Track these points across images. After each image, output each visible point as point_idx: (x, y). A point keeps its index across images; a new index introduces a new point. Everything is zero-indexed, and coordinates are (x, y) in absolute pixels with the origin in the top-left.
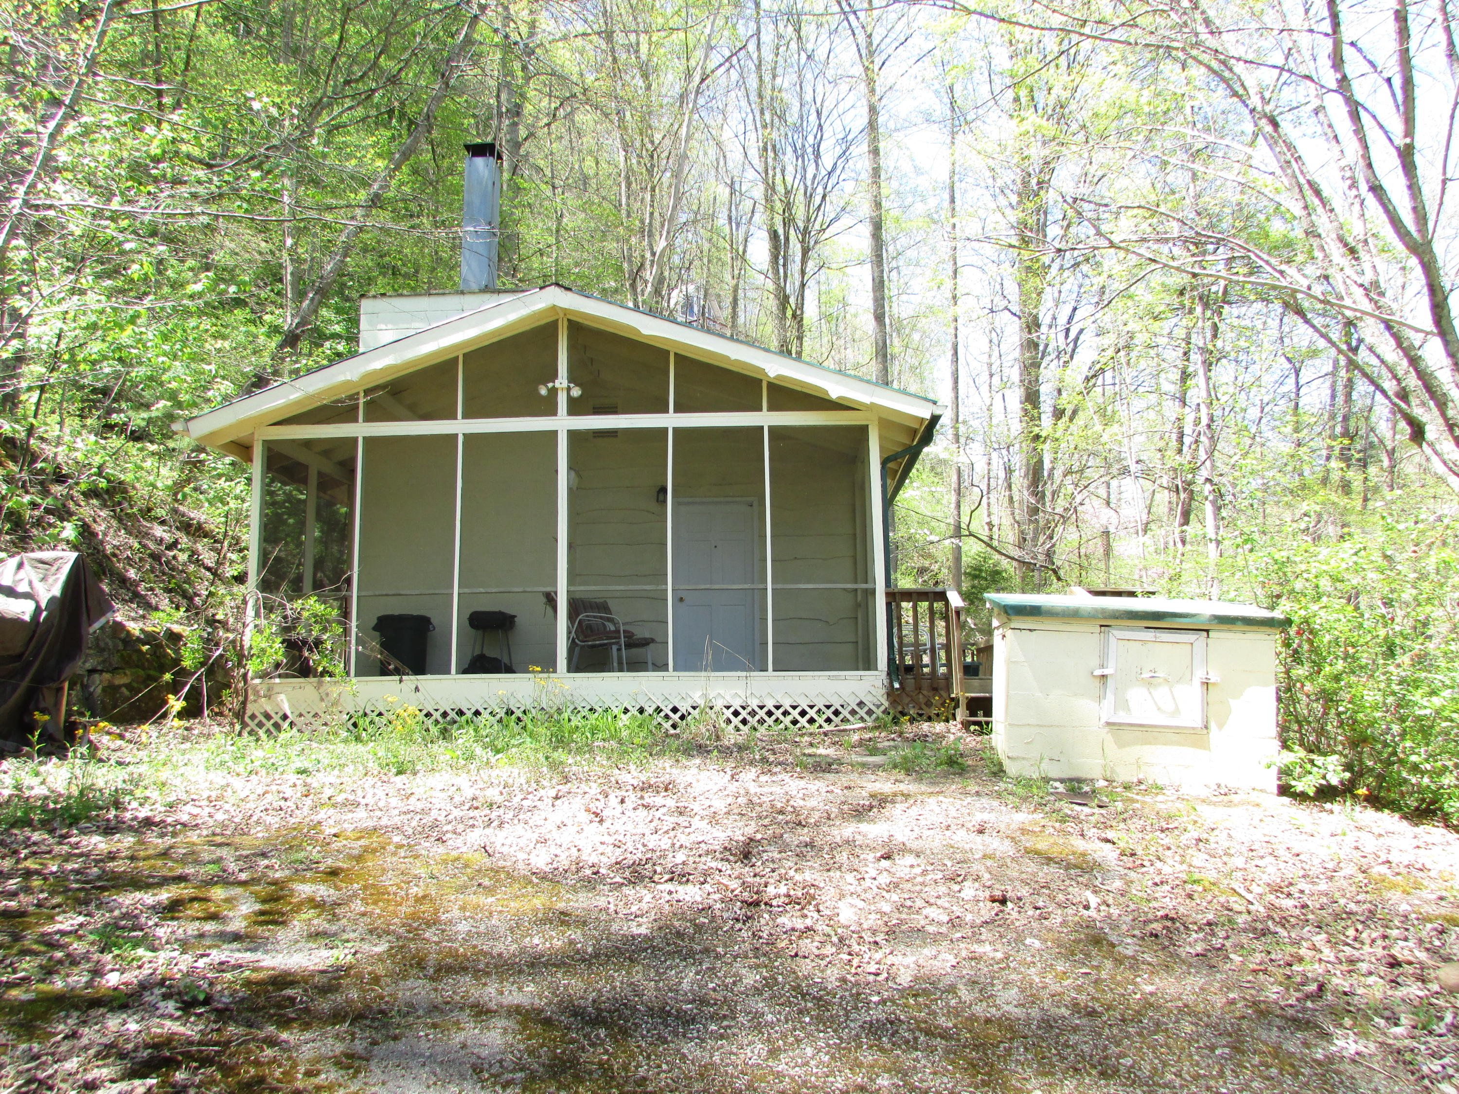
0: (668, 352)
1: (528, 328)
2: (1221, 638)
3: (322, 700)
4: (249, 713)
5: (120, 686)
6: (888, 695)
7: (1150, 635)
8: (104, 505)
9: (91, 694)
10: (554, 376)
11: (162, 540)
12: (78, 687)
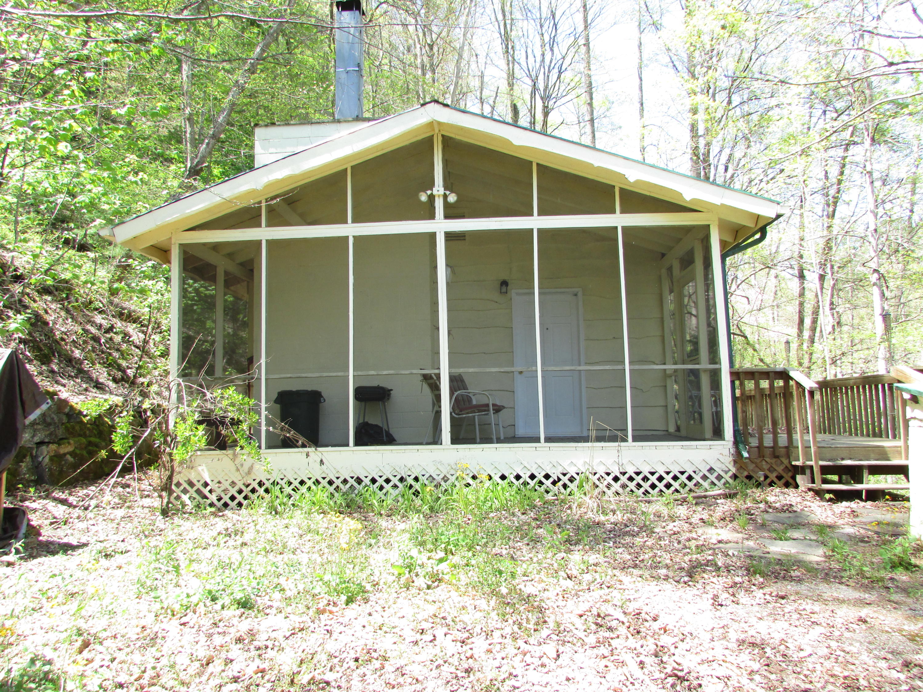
0: (531, 163)
1: (407, 143)
3: (238, 470)
4: (175, 481)
5: (65, 454)
6: (735, 462)
8: (54, 300)
9: (40, 463)
10: (431, 184)
11: (101, 326)
12: (28, 459)
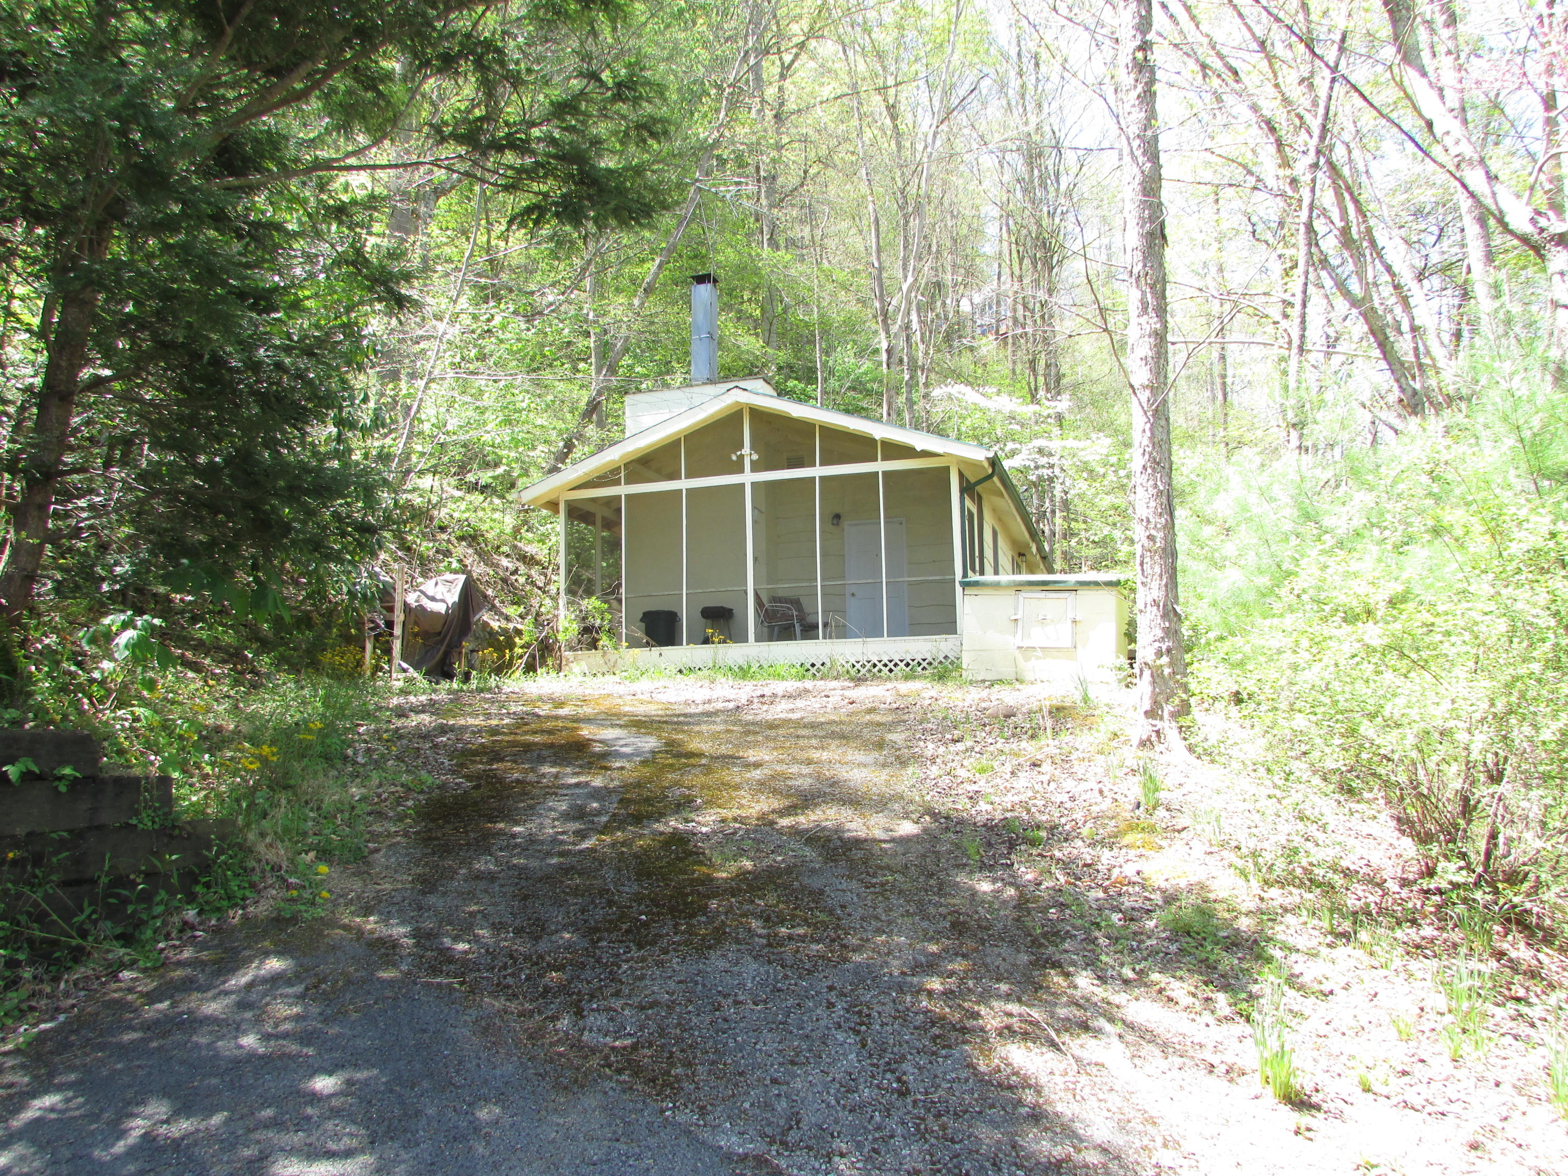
0: (815, 425)
1: (724, 416)
2: (1084, 594)
7: (1043, 594)
8: (470, 546)
10: (741, 446)
11: (507, 568)
